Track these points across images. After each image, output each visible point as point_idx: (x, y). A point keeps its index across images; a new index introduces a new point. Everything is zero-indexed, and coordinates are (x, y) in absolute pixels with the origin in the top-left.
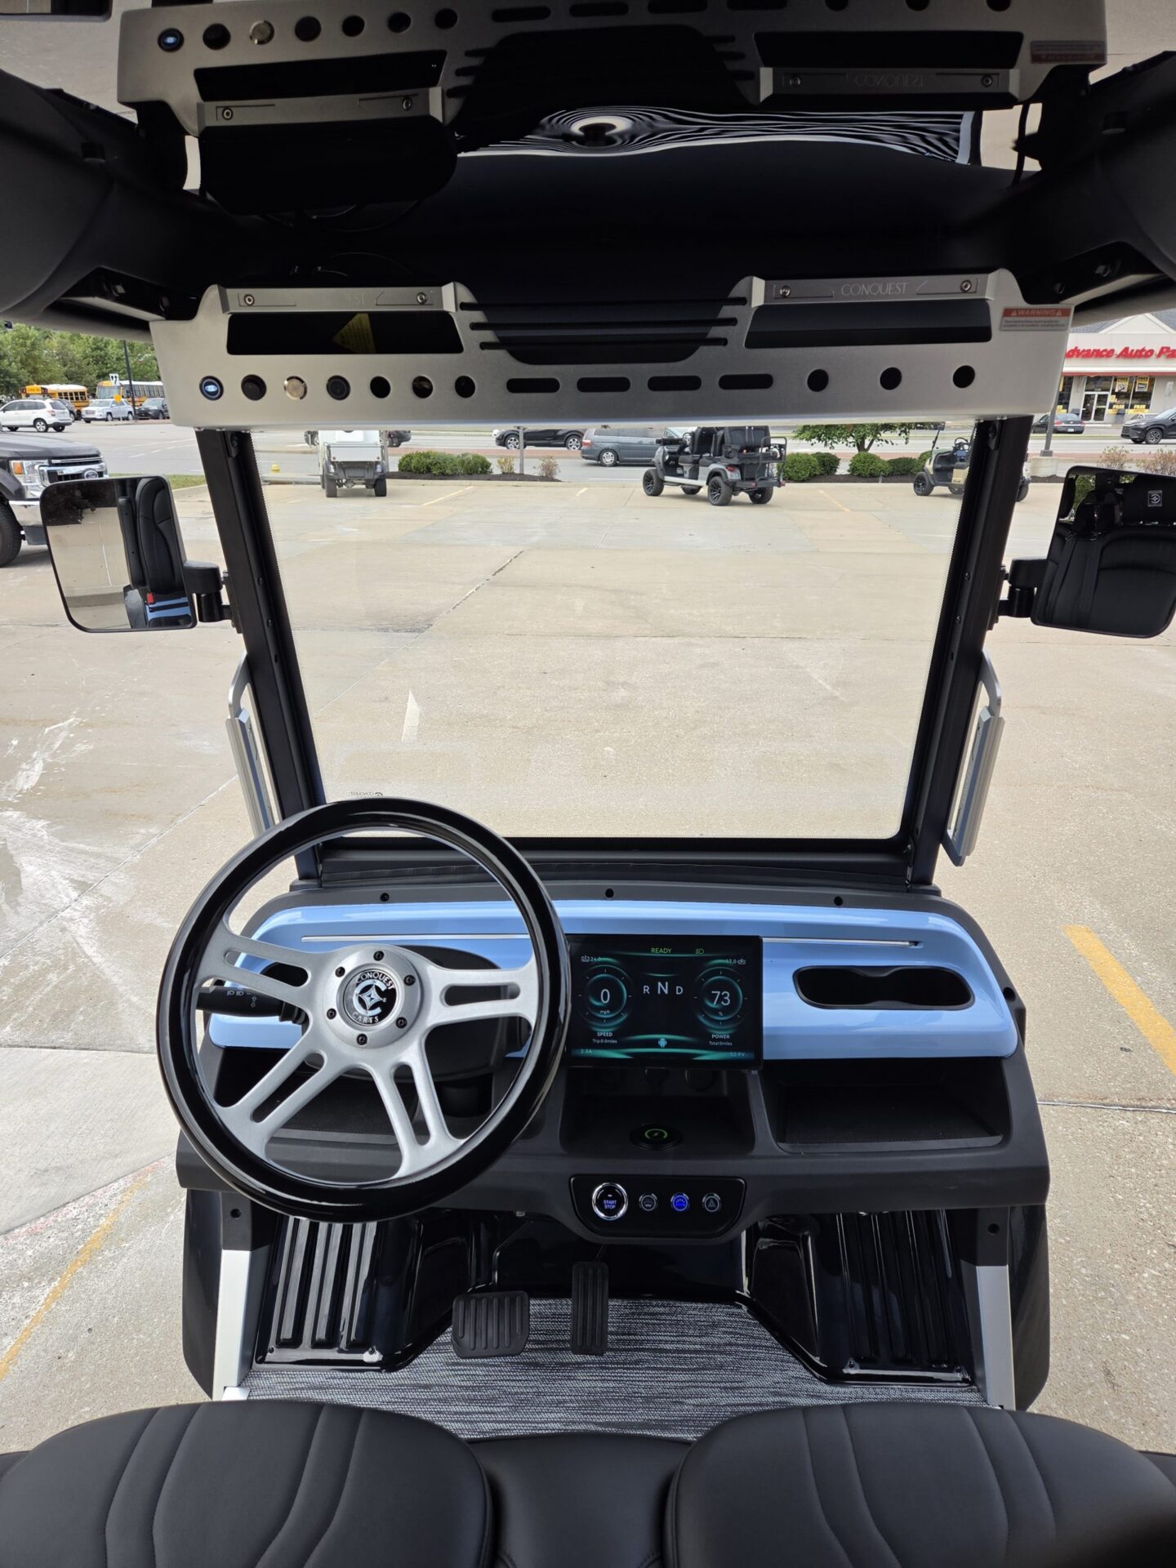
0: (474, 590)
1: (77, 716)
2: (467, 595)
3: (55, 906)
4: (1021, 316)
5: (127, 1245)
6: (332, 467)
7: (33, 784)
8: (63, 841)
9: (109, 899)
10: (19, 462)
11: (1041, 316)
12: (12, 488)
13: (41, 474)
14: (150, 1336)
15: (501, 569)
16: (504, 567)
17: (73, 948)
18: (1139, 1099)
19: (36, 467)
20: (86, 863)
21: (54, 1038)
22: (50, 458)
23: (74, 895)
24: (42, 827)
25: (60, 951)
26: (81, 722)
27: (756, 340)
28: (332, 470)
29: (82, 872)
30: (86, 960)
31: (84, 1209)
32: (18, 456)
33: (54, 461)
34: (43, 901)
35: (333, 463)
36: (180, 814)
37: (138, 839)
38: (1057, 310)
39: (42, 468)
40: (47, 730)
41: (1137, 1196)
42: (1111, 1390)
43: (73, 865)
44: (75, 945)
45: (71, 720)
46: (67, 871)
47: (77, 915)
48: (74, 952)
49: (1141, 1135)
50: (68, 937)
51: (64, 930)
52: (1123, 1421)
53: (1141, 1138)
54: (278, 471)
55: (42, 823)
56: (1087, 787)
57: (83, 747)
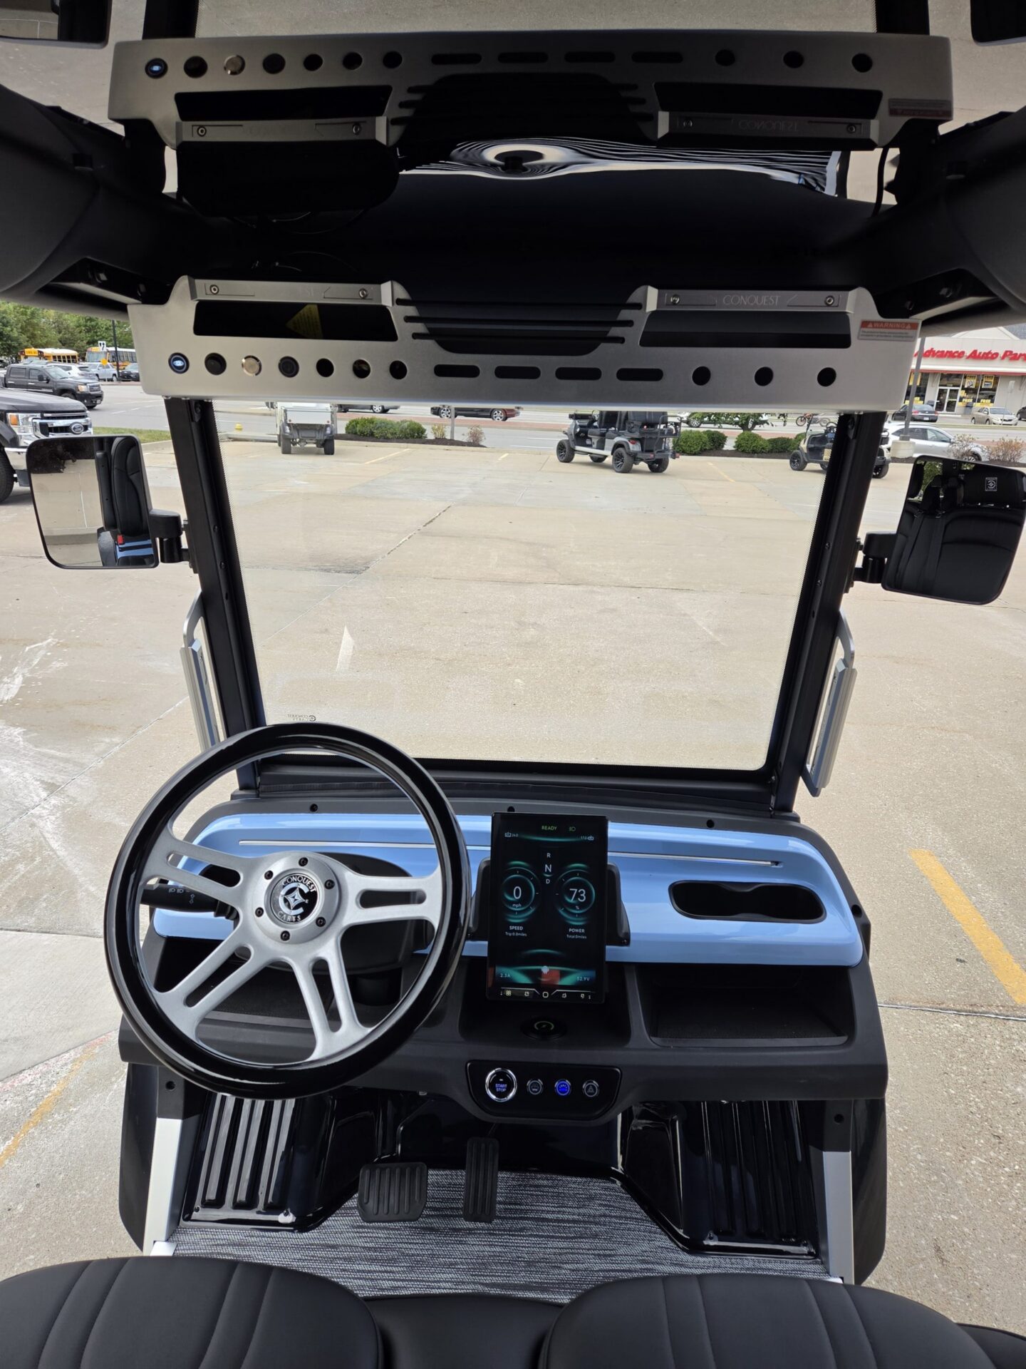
0: (407, 538)
1: (54, 638)
2: (401, 542)
3: (27, 804)
4: (876, 327)
5: (75, 1110)
6: (287, 428)
7: (13, 696)
8: (36, 747)
9: (74, 800)
10: (15, 414)
11: (894, 328)
12: (8, 437)
13: (34, 425)
14: (91, 1192)
15: (431, 521)
16: (434, 519)
17: (41, 842)
18: (972, 1005)
19: (30, 419)
20: (56, 767)
21: (19, 921)
22: (42, 412)
23: (44, 794)
24: (18, 734)
25: (29, 845)
26: (58, 643)
27: (649, 340)
28: (288, 431)
29: (52, 775)
30: (51, 853)
31: (38, 1076)
32: (15, 409)
33: (45, 415)
34: (16, 800)
35: (289, 425)
36: (141, 726)
37: (102, 747)
38: (907, 324)
39: (34, 421)
40: (27, 648)
41: (968, 1092)
42: (940, 1265)
43: (43, 768)
44: (42, 839)
45: (49, 640)
46: (38, 774)
47: (45, 812)
48: (41, 845)
49: (972, 1037)
50: (37, 832)
51: (33, 825)
52: (951, 1293)
53: (973, 1040)
54: (241, 429)
55: (20, 730)
56: (933, 728)
57: (58, 665)
